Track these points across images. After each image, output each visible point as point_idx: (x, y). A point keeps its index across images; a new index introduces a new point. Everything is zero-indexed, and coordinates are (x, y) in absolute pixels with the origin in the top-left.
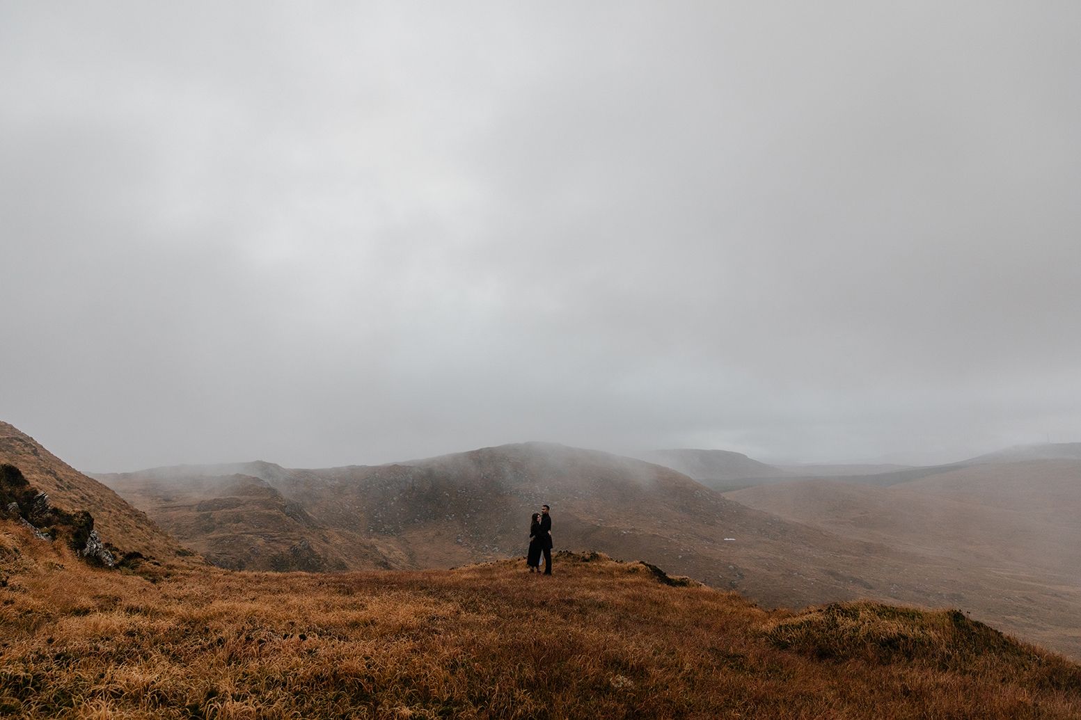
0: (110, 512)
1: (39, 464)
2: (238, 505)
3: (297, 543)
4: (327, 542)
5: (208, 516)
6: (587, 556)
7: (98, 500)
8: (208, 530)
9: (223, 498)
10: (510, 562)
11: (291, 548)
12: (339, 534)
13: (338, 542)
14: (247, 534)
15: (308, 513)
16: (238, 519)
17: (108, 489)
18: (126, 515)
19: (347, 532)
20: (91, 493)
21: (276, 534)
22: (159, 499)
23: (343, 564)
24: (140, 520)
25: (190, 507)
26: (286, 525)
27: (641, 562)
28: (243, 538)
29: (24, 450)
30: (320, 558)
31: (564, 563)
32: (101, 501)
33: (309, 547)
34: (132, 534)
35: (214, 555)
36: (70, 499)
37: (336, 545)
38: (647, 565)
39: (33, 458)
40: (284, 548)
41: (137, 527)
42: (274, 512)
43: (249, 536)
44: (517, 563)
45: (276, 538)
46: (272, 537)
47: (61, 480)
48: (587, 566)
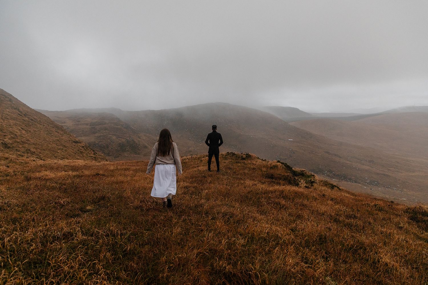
0: (44, 125)
1: (11, 105)
2: (105, 124)
3: (128, 138)
4: (139, 138)
5: (94, 128)
6: (244, 156)
7: (39, 120)
8: (94, 133)
9: (99, 121)
10: (199, 158)
11: (126, 140)
12: (145, 135)
13: (144, 138)
14: (109, 135)
15: (133, 127)
16: (106, 129)
17: (46, 116)
18: (51, 127)
19: (148, 135)
20: (36, 117)
21: (120, 135)
22: (75, 121)
23: (146, 146)
24: (58, 129)
25: (87, 124)
26: (124, 132)
27: (278, 162)
28: (108, 136)
29: (5, 99)
30: (137, 144)
31: (230, 160)
32: (40, 121)
33: (133, 140)
34: (52, 134)
35: (97, 142)
36: (23, 119)
37: (143, 140)
38: (282, 163)
39: (9, 103)
40: (124, 140)
41: (56, 132)
42: (119, 127)
43: (110, 135)
44: (202, 159)
45: (120, 137)
46: (119, 136)
47: (21, 112)
48: (244, 163)
